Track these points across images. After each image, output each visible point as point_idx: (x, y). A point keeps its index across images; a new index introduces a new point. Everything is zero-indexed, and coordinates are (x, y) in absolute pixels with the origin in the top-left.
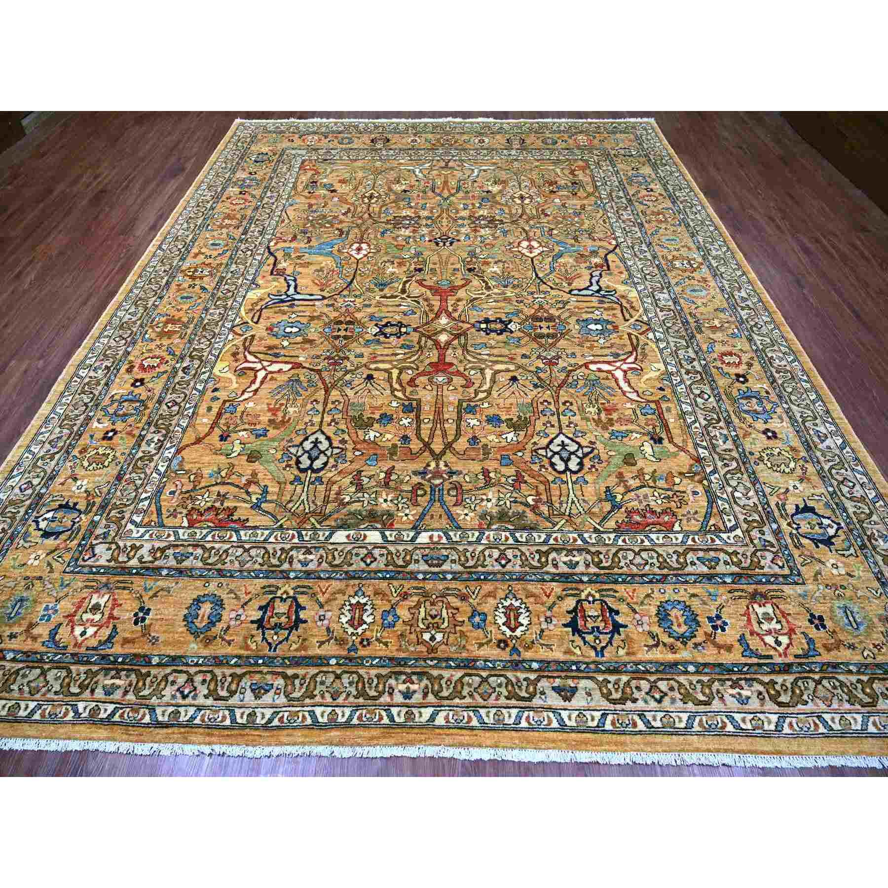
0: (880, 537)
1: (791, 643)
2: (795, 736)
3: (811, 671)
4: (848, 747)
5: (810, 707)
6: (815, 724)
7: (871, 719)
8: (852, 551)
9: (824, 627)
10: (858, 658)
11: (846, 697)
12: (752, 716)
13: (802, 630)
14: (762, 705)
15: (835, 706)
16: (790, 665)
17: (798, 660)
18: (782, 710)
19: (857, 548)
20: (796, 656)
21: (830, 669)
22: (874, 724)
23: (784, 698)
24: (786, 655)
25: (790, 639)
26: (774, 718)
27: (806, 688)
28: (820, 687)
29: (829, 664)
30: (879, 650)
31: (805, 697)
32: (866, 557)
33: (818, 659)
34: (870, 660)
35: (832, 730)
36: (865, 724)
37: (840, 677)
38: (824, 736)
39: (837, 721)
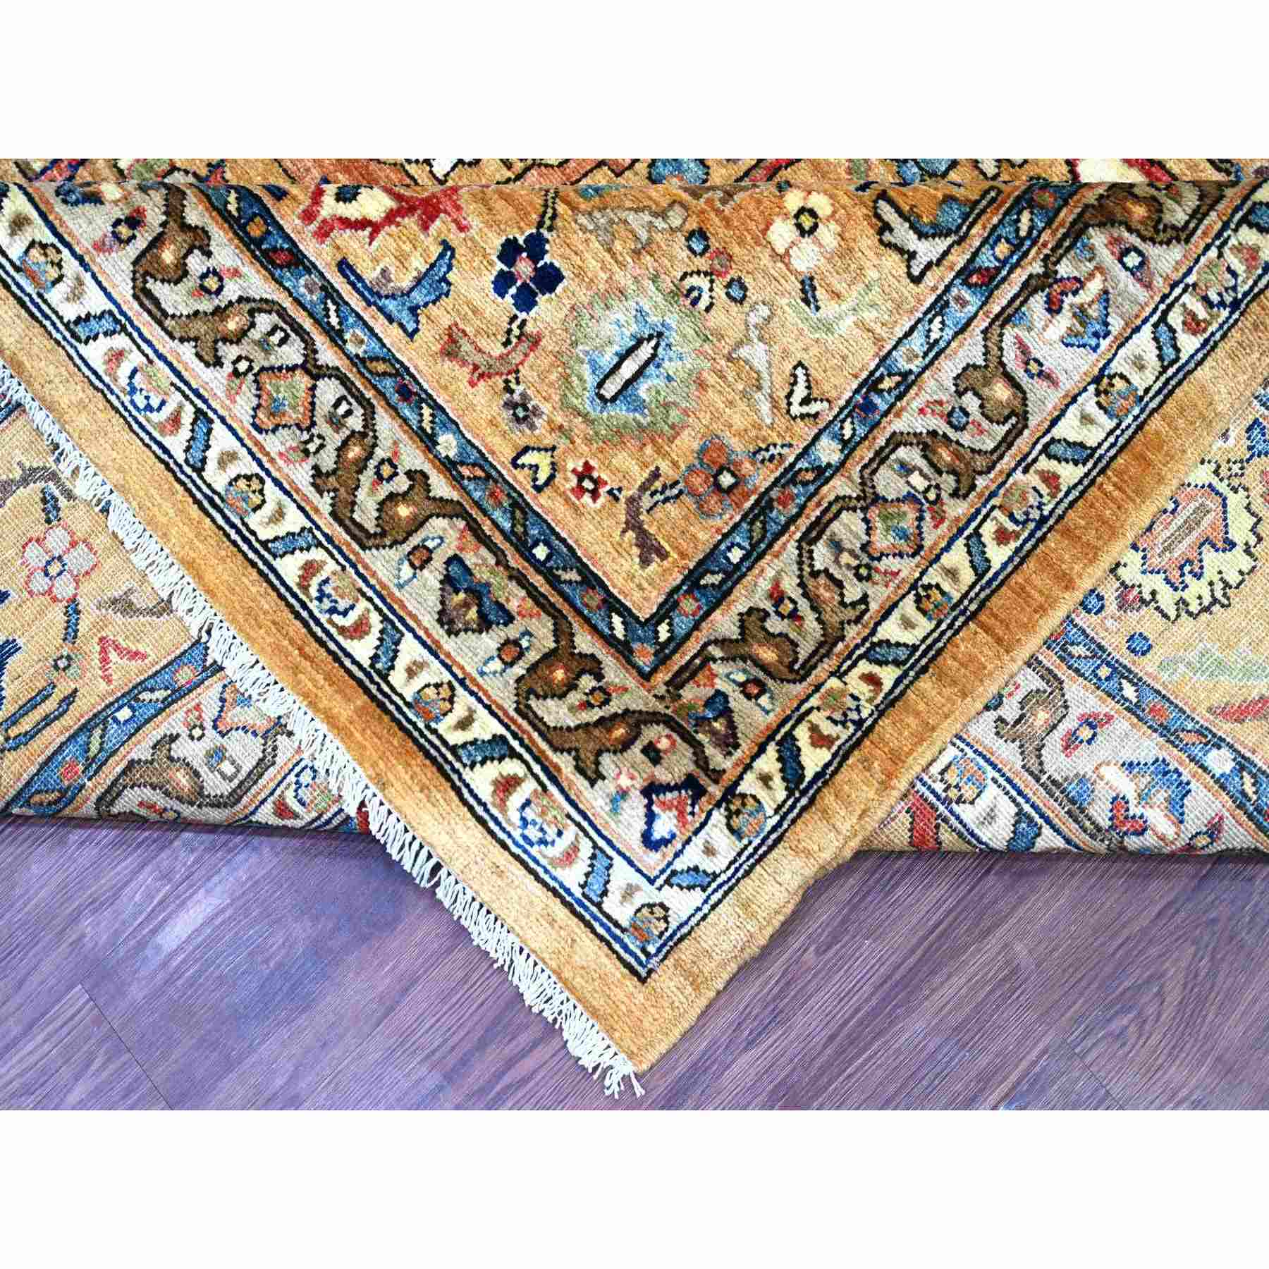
0: (1081, 314)
1: (376, 228)
2: (99, 385)
3: (336, 337)
4: (181, 532)
5: (213, 381)
6: (175, 420)
7: (317, 554)
8: (927, 250)
9: (526, 300)
10: (500, 451)
11: (327, 460)
12: (49, 238)
13: (455, 238)
14: (100, 247)
15: (274, 444)
16: (297, 261)
17: (338, 282)
18: (132, 308)
19: (959, 259)
20: (344, 267)
21: (388, 384)
22: (310, 569)
23: (173, 298)
24: (323, 233)
25: (390, 218)
26: (95, 302)
27: (264, 345)
28: (302, 381)
29: (400, 371)
30: (580, 490)
31: (229, 352)
32: (939, 306)
33: (392, 336)
34: (521, 480)
35: (199, 471)
36: (291, 543)
37: (385, 424)
38: (164, 457)
39: (233, 470)
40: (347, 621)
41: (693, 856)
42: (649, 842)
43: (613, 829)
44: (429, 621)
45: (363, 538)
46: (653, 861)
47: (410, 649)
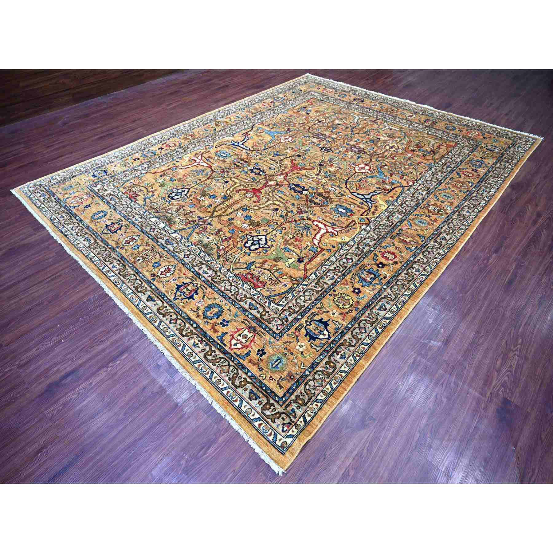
0: (341, 355)
1: (239, 349)
2: (197, 369)
3: (233, 361)
4: (208, 388)
5: (214, 367)
6: (208, 373)
7: (229, 390)
8: (318, 349)
9: (261, 356)
10: (257, 374)
11: (231, 376)
12: (191, 351)
13: (251, 349)
14: (199, 352)
15: (223, 375)
16: (228, 353)
17: (234, 355)
18: (204, 359)
19: (323, 349)
20: (235, 353)
21: (241, 367)
22: (228, 392)
23: (210, 358)
24: (232, 350)
25: (242, 348)
26: (197, 358)
27: (222, 363)
28: (227, 367)
29: (242, 365)
30: (270, 379)
31: (217, 364)
32: (321, 354)
33: (241, 361)
34: (261, 378)
35: (211, 379)
36: (225, 389)
37: (240, 372)
38: (206, 378)
39: (216, 379)
40: (235, 399)
41: (290, 433)
42: (283, 431)
43: (277, 429)
44: (247, 398)
45: (236, 387)
46: (284, 434)
47: (244, 403)
